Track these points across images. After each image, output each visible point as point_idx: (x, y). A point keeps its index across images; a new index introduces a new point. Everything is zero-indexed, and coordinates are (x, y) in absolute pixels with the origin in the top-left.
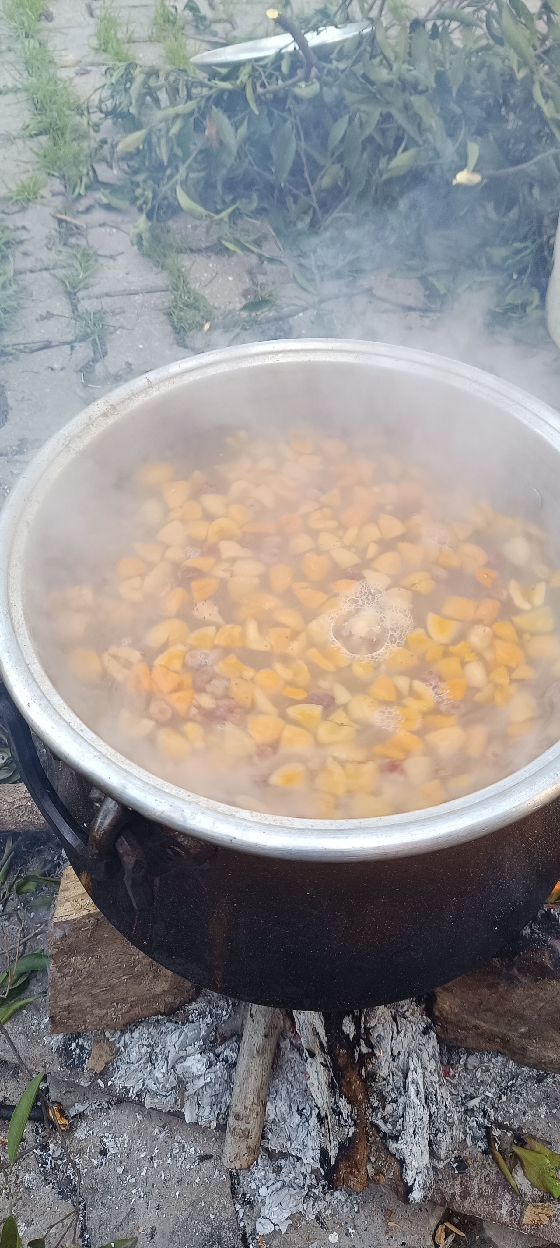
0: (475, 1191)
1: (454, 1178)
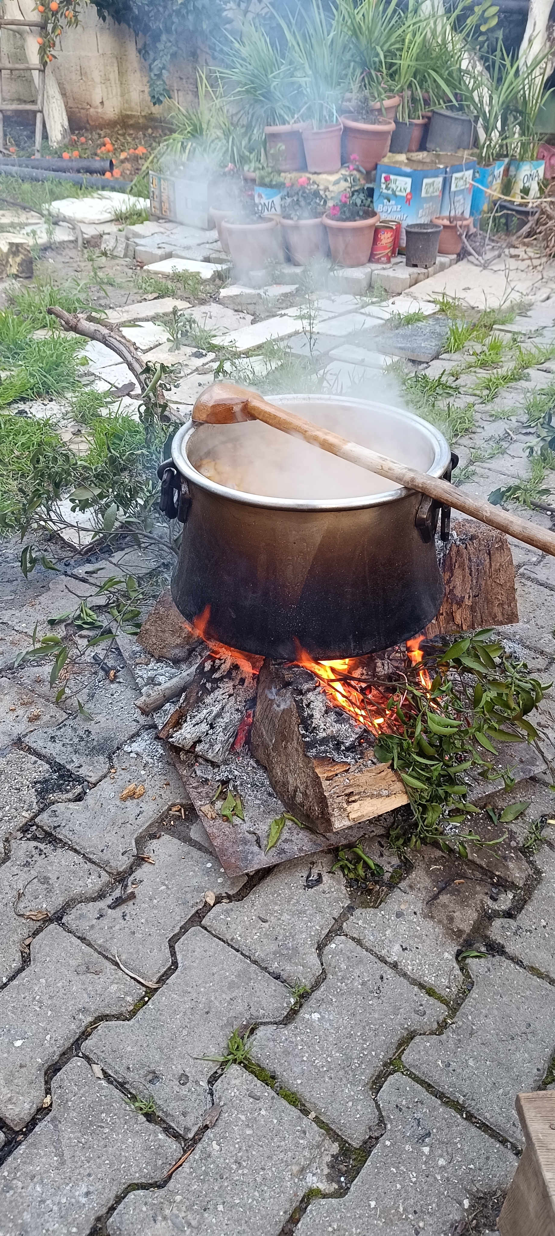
0: (200, 791)
1: (198, 782)
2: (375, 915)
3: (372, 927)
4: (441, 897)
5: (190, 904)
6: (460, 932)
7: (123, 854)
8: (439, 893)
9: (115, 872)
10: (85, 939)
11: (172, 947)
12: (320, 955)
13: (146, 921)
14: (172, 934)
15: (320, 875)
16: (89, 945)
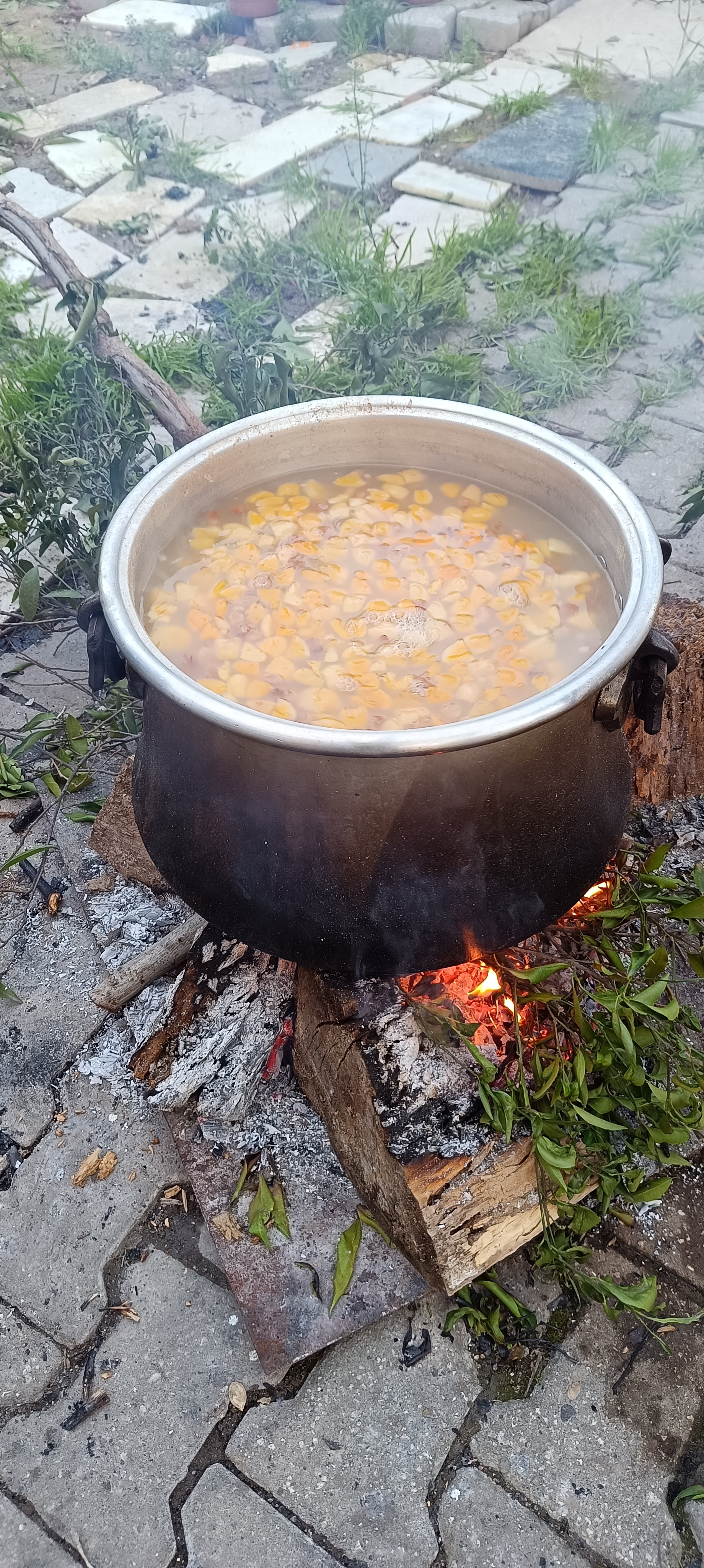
0: (210, 1174)
1: (207, 1153)
2: (525, 1416)
3: (521, 1445)
4: (636, 1366)
5: (204, 1415)
6: (673, 1441)
7: (83, 1308)
8: (633, 1358)
9: (71, 1346)
10: (24, 1501)
11: (175, 1512)
12: (433, 1513)
13: (129, 1456)
14: (175, 1484)
15: (426, 1335)
16: (33, 1515)
